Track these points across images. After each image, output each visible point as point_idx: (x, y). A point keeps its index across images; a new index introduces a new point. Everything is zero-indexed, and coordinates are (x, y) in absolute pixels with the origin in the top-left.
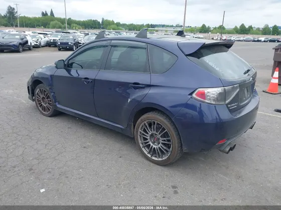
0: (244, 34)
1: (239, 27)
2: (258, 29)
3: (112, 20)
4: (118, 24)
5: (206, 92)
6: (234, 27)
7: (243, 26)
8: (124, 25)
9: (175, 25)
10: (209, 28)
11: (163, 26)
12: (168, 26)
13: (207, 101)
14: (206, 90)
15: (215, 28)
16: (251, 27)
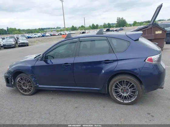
0: (95, 29)
1: (91, 26)
2: (101, 26)
3: (14, 28)
4: (19, 30)
5: (152, 58)
6: (89, 26)
7: (93, 25)
8: (23, 30)
9: (56, 28)
10: (76, 27)
11: (49, 29)
12: (52, 28)
13: (153, 63)
14: (153, 57)
15: (79, 27)
16: (97, 25)
